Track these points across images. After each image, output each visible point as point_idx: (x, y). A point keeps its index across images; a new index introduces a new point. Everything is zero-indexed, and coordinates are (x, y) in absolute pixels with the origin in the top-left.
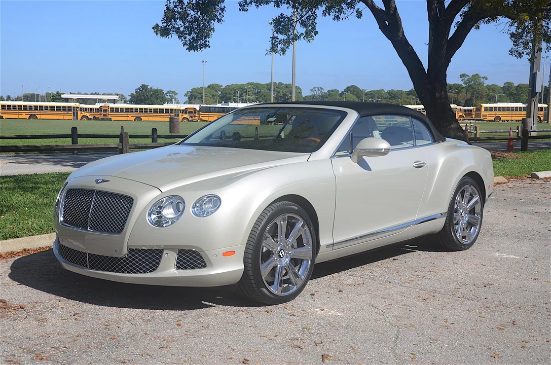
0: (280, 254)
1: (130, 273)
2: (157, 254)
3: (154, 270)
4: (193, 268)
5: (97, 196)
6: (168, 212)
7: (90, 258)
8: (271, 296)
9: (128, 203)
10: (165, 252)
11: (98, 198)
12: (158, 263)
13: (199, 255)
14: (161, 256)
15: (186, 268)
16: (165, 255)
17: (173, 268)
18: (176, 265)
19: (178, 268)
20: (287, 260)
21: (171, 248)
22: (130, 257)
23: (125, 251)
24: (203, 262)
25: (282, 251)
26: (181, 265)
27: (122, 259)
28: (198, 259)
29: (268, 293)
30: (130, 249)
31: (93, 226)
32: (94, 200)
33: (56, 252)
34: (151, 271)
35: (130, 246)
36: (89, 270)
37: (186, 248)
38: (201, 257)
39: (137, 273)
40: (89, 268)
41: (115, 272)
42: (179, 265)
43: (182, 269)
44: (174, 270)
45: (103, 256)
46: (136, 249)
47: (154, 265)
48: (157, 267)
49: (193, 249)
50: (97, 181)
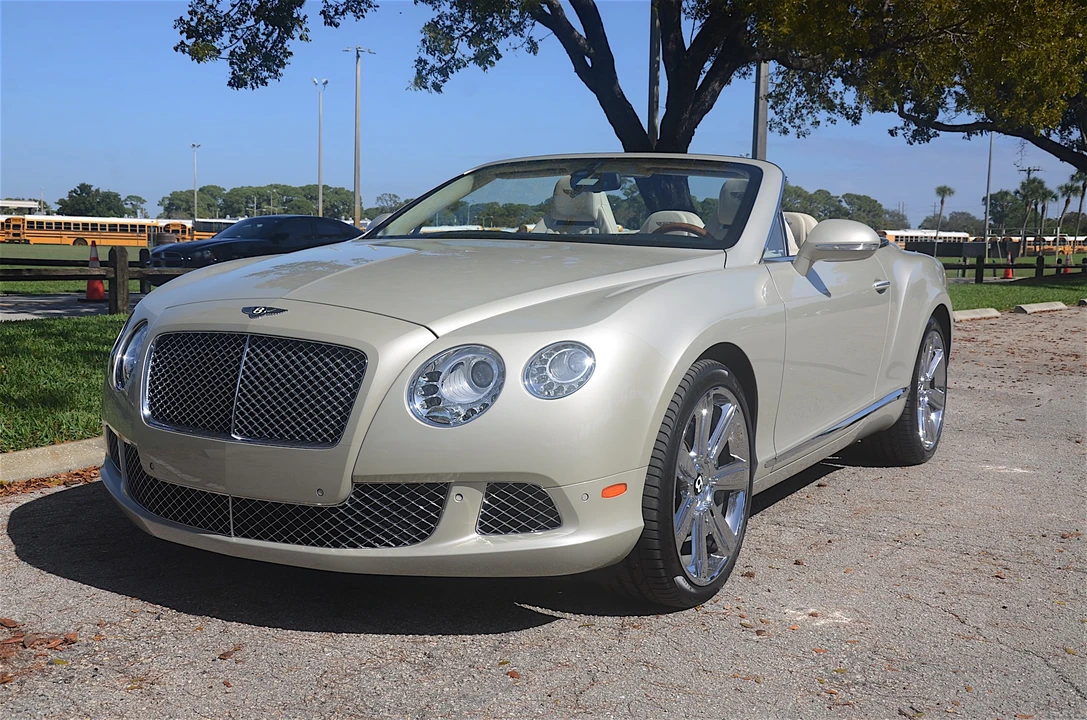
0: (697, 486)
1: (356, 547)
2: (433, 497)
3: (424, 537)
4: (524, 530)
5: (253, 350)
6: (457, 389)
7: (236, 509)
8: (692, 590)
9: (349, 366)
10: (455, 490)
11: (257, 355)
12: (435, 521)
13: (543, 495)
14: (442, 503)
15: (506, 530)
16: (453, 499)
17: (472, 533)
18: (481, 523)
19: (485, 529)
20: (709, 498)
21: (468, 480)
22: (359, 506)
23: (346, 490)
24: (554, 513)
25: (700, 478)
26: (495, 523)
27: (334, 510)
28: (540, 507)
29: (686, 586)
30: (357, 485)
31: (246, 427)
32: (245, 358)
33: (120, 491)
34: (415, 541)
35: (358, 476)
36: (234, 540)
37: (511, 480)
38: (550, 502)
39: (375, 547)
40: (236, 535)
41: (313, 545)
42: (489, 524)
43: (496, 532)
44: (476, 535)
45: (278, 504)
46: (375, 485)
47: (423, 525)
48: (431, 531)
49: (530, 481)
50: (250, 311)
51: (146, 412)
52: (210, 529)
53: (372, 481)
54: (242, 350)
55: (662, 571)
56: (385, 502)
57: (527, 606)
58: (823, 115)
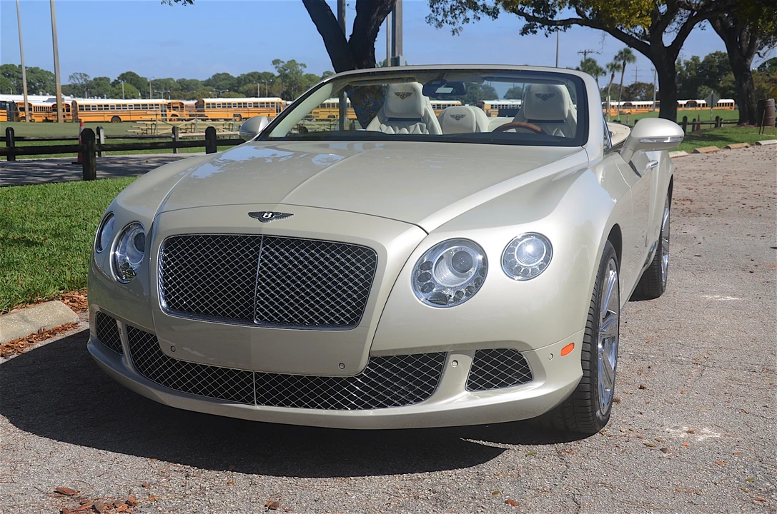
1: (370, 408)
2: (433, 364)
3: (426, 397)
4: (503, 385)
5: (267, 249)
7: (261, 382)
9: (358, 260)
10: (452, 357)
11: (272, 253)
12: (436, 383)
13: (519, 357)
14: (441, 368)
15: (489, 387)
16: (451, 366)
17: (463, 391)
18: (469, 382)
19: (473, 385)
21: (461, 349)
22: (373, 375)
23: (364, 361)
24: (527, 371)
26: (481, 381)
27: (351, 379)
28: (517, 367)
29: (601, 417)
30: (373, 358)
31: (267, 315)
32: (261, 256)
33: (125, 368)
34: (418, 401)
35: (375, 351)
36: (258, 407)
37: (494, 347)
38: (524, 362)
39: (386, 407)
40: (258, 404)
41: (332, 408)
42: (476, 383)
43: (481, 389)
44: (466, 392)
45: (299, 377)
46: (387, 358)
47: (426, 387)
48: (432, 391)
49: (508, 347)
50: (259, 216)
51: (164, 304)
52: (232, 399)
53: (385, 355)
54: (257, 249)
55: (590, 407)
56: (395, 370)
57: (472, 441)
58: (470, 13)
